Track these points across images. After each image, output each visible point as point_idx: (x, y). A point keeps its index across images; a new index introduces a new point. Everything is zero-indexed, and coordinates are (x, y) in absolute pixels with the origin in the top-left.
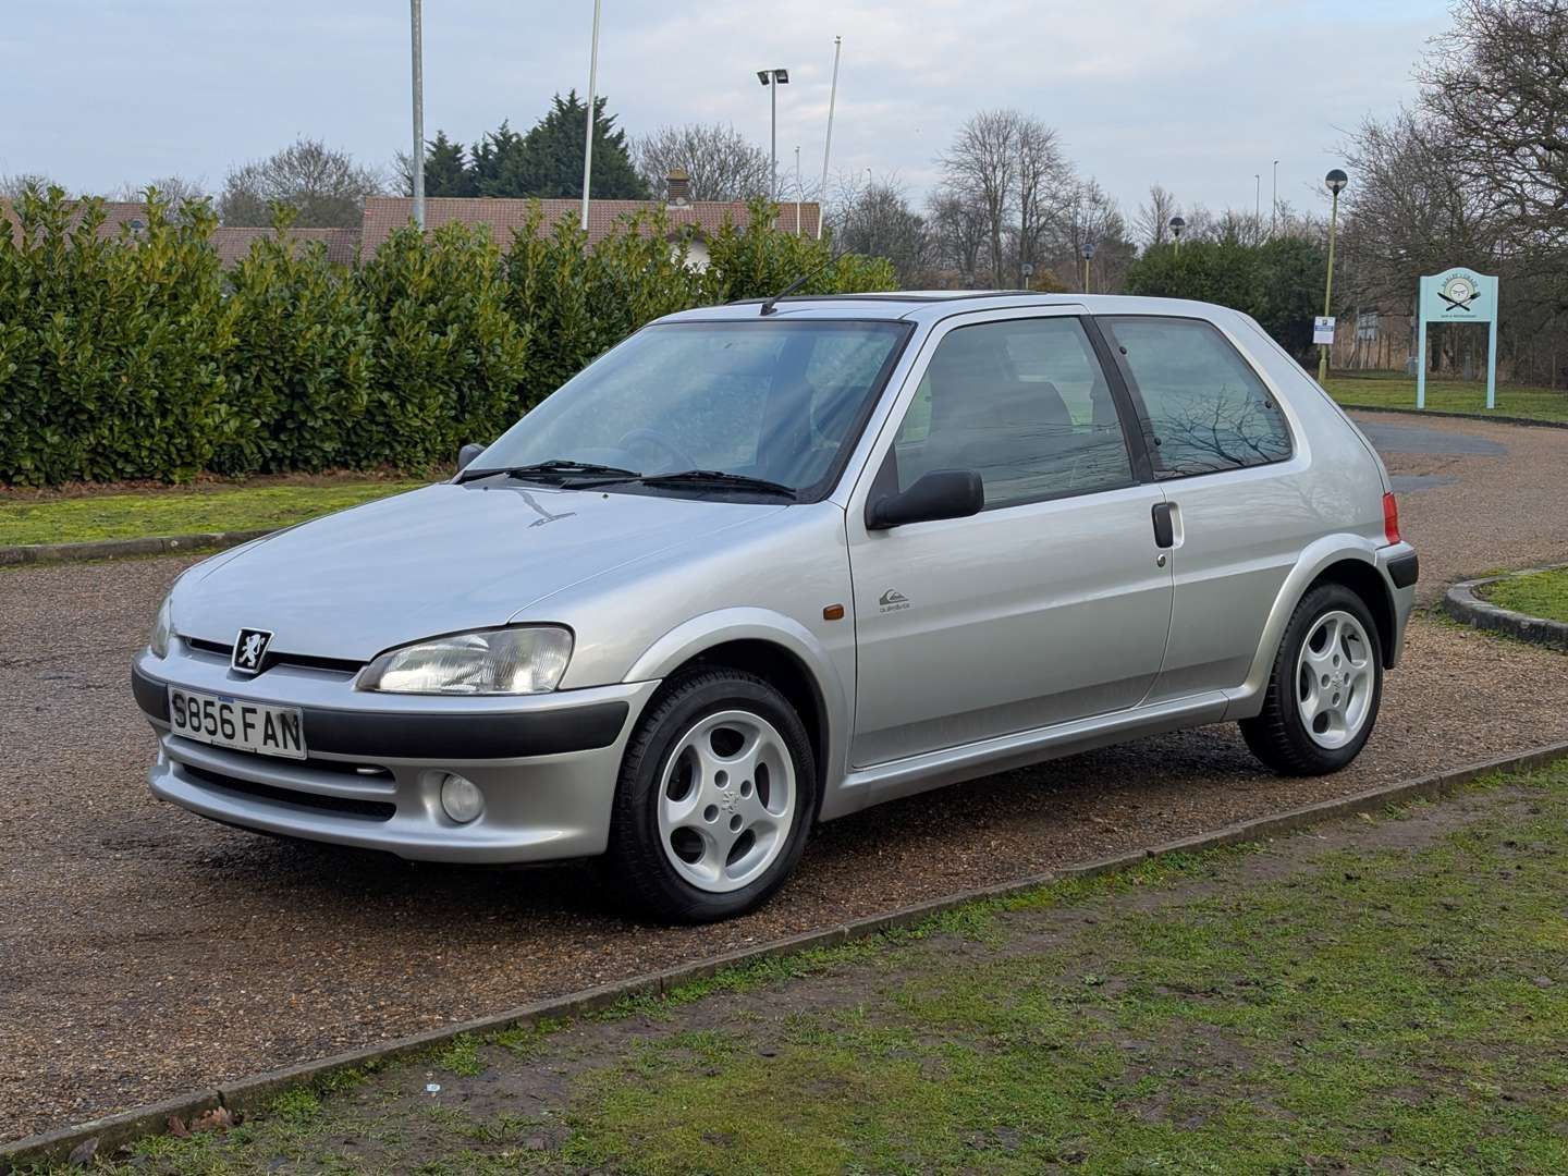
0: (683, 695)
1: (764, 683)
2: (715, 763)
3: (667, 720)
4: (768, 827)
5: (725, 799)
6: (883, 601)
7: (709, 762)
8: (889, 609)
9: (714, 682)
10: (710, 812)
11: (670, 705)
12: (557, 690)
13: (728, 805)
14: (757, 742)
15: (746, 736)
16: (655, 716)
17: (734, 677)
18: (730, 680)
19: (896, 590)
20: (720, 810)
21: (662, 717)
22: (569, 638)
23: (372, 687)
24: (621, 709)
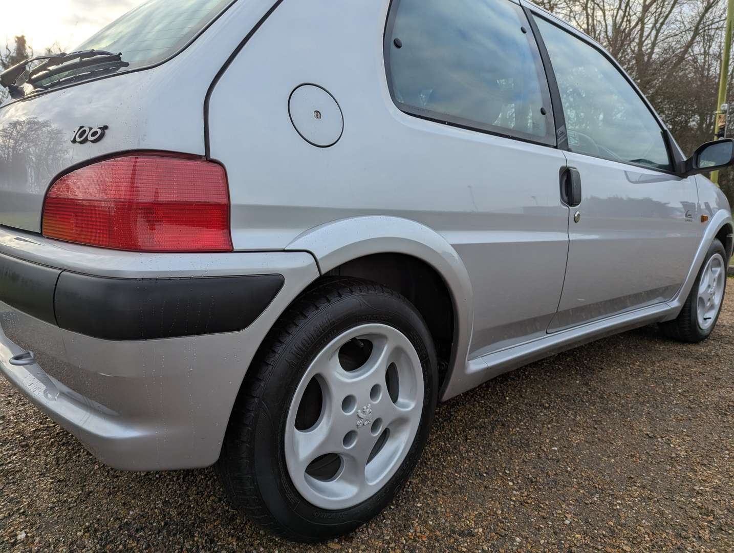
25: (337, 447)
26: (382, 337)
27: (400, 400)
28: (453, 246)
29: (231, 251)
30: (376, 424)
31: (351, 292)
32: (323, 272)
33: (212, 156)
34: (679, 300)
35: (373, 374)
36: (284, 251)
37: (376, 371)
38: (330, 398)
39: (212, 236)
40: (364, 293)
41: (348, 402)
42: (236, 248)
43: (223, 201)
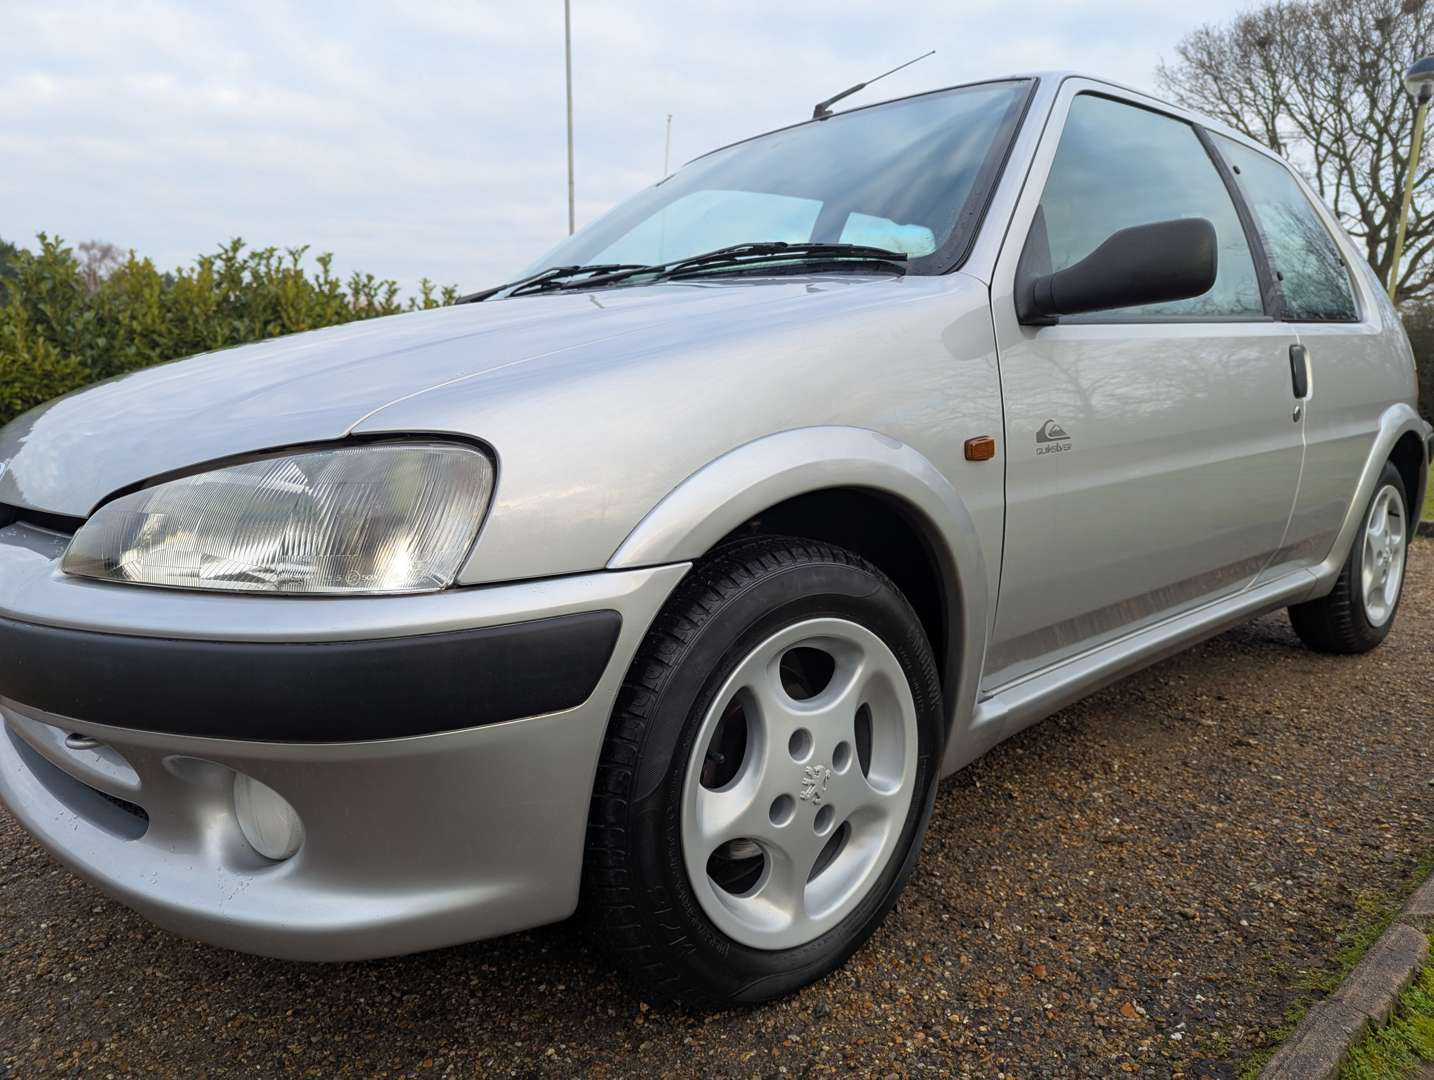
0: (731, 591)
1: (871, 566)
2: (790, 716)
3: (701, 643)
4: (873, 813)
5: (807, 780)
6: (1041, 437)
7: (781, 711)
8: (1048, 450)
9: (788, 566)
10: (780, 805)
11: (707, 612)
12: (457, 587)
13: (810, 791)
14: (859, 671)
15: (840, 660)
16: (677, 632)
17: (822, 557)
18: (817, 562)
19: (1056, 422)
20: (798, 802)
21: (691, 635)
22: (487, 471)
23: (105, 573)
24: (602, 626)
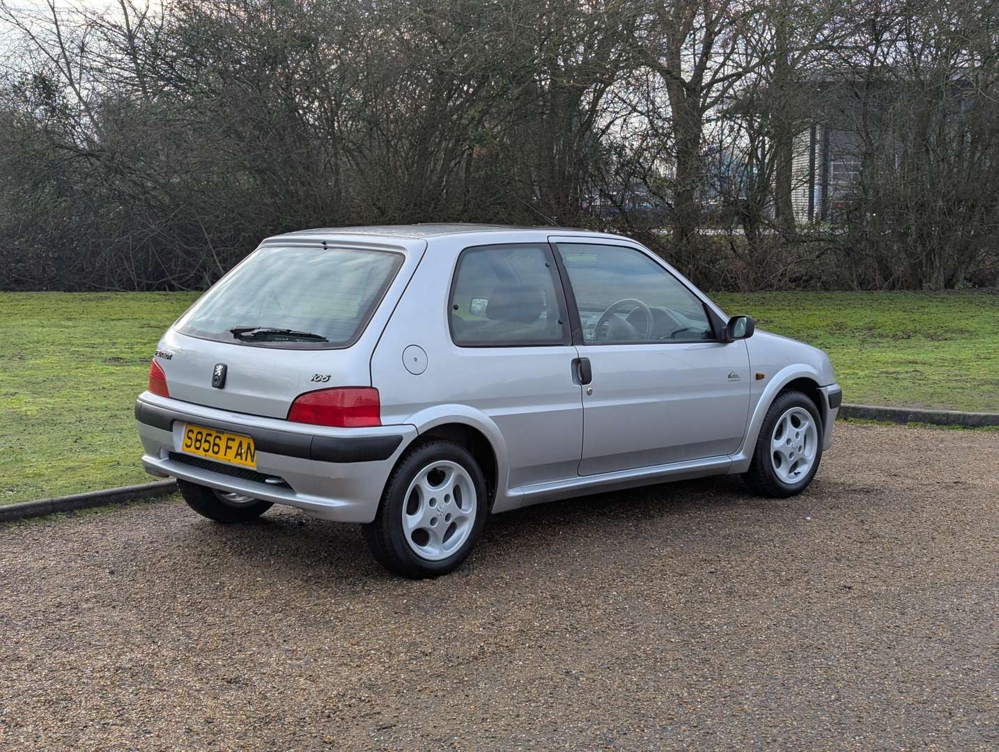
25: (427, 525)
26: (450, 469)
27: (463, 507)
28: (490, 417)
29: (381, 426)
30: (448, 517)
31: (433, 444)
32: (420, 433)
33: (373, 386)
34: (743, 453)
35: (446, 488)
36: (402, 425)
37: (448, 487)
38: (423, 498)
39: (372, 420)
40: (440, 444)
41: (432, 502)
42: (383, 424)
43: (378, 405)
